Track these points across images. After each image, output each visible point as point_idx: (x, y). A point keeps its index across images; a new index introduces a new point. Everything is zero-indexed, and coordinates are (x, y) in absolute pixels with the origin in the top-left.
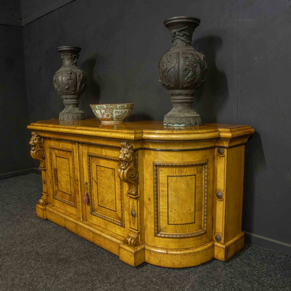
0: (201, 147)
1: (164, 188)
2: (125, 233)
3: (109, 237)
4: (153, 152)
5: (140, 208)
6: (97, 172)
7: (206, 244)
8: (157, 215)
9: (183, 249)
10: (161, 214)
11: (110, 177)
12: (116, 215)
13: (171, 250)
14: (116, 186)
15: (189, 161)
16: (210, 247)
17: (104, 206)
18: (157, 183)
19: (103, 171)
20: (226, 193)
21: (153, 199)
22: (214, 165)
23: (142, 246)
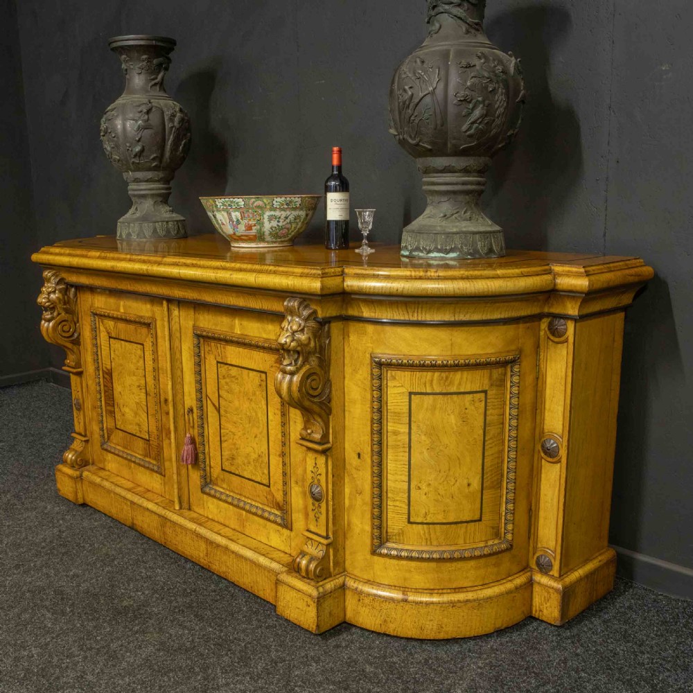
0: (502, 316)
1: (400, 426)
2: (293, 544)
3: (249, 554)
4: (370, 328)
5: (335, 478)
6: (220, 380)
7: (510, 578)
8: (380, 496)
9: (449, 591)
10: (389, 495)
11: (254, 394)
12: (268, 497)
13: (417, 591)
14: (270, 417)
15: (469, 353)
16: (521, 586)
17: (237, 473)
18: (380, 411)
19: (234, 377)
20: (568, 441)
21: (370, 455)
22: (537, 366)
23: (337, 581)
